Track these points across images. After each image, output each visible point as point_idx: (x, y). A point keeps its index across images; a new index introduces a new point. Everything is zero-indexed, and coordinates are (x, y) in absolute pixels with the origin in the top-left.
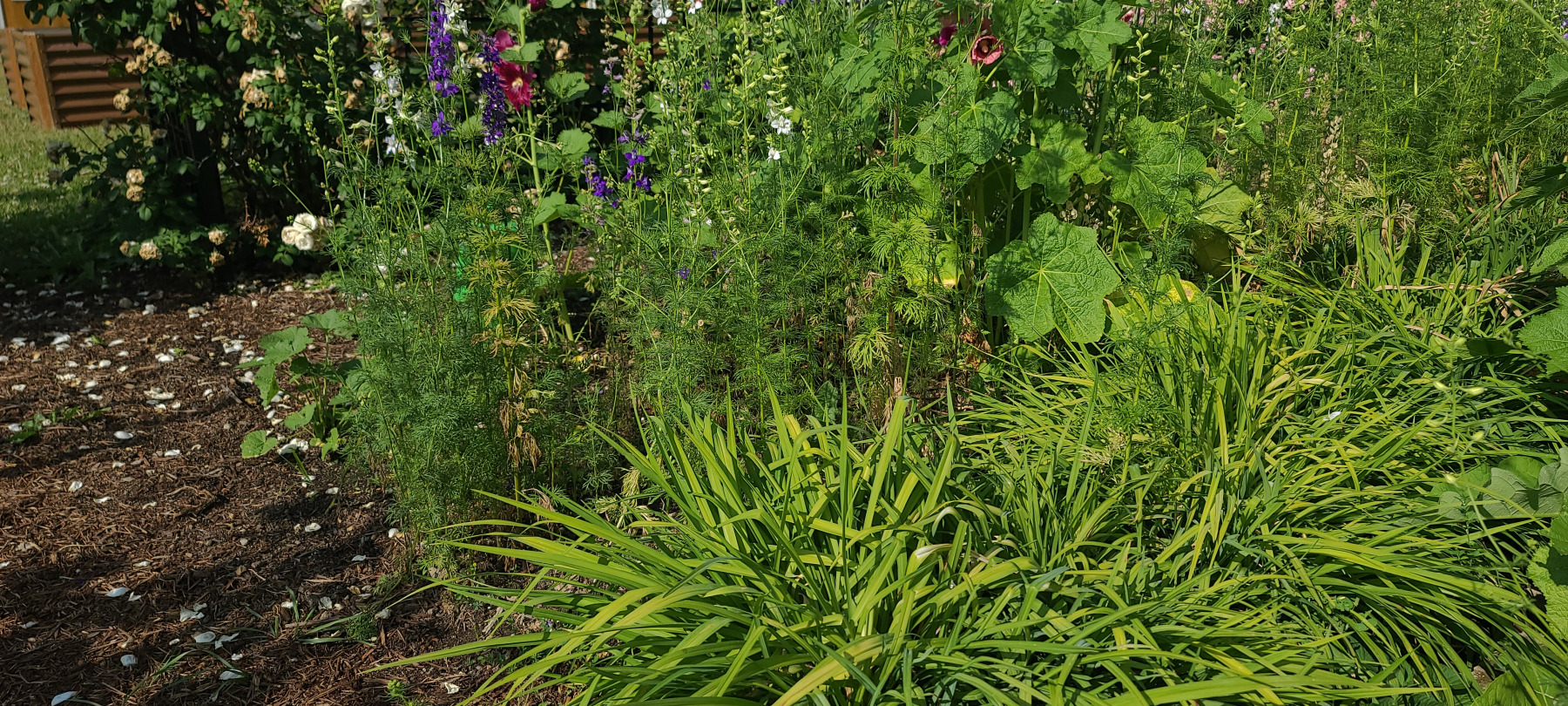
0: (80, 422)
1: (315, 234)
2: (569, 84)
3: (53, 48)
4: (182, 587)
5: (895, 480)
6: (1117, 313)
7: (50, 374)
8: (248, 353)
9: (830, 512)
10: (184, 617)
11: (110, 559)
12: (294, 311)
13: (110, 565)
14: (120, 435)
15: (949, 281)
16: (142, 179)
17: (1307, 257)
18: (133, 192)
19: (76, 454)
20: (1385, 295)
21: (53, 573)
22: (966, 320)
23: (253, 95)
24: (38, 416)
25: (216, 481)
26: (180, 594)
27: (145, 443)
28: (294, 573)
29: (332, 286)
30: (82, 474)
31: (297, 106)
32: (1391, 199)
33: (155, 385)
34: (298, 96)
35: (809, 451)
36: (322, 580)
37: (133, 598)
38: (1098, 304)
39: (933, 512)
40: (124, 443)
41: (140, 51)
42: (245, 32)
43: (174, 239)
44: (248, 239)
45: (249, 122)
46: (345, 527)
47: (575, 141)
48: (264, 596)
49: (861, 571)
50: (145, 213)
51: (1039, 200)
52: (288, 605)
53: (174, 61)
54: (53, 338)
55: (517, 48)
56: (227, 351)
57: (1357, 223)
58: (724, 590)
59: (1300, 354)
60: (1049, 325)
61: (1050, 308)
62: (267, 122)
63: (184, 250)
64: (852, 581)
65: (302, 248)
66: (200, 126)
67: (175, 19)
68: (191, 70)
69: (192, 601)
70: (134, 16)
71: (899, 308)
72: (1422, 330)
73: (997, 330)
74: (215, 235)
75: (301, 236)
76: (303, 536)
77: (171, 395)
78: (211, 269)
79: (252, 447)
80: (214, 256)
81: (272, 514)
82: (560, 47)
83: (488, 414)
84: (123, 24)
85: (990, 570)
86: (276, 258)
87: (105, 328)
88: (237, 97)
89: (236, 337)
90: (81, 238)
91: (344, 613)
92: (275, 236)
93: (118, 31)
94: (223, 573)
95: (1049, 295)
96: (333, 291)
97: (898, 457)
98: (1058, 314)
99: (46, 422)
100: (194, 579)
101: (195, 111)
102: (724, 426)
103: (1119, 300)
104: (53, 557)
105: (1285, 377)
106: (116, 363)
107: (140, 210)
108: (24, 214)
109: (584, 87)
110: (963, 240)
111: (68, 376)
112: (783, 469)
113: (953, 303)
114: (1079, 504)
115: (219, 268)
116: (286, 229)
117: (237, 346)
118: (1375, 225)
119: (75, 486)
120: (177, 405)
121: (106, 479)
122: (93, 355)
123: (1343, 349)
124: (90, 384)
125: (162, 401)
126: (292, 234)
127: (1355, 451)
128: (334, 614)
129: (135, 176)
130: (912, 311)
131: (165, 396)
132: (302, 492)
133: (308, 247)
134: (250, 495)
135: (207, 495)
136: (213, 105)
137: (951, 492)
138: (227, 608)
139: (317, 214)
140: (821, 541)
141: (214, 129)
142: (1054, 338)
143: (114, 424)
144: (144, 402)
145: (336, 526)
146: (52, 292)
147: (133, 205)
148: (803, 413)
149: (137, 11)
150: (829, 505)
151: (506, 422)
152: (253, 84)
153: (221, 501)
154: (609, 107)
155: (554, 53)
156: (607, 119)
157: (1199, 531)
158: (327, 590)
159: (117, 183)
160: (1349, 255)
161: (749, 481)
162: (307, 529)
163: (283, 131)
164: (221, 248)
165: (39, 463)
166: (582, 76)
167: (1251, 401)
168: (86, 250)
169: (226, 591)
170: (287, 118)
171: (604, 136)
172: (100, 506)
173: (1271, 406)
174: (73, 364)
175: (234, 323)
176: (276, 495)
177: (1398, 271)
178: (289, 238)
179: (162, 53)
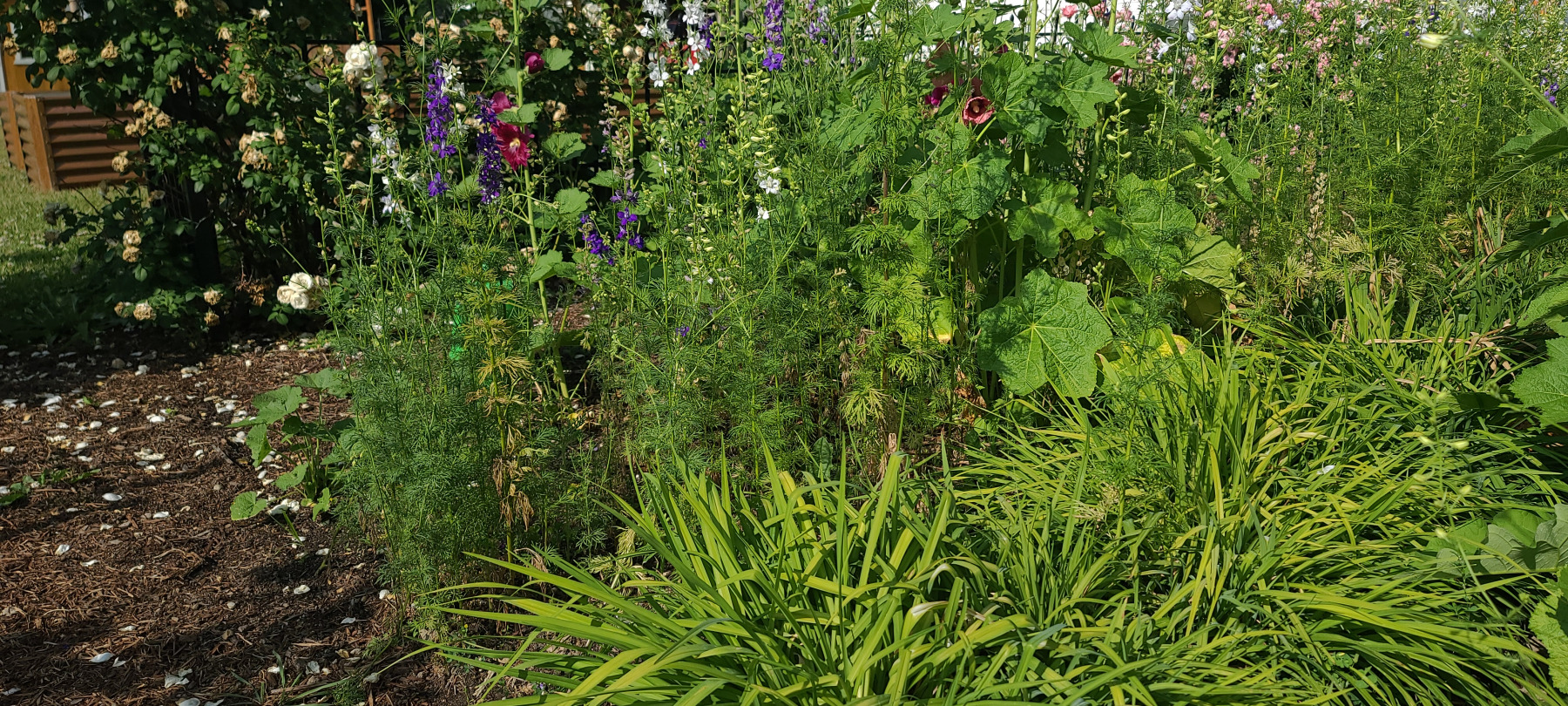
0: (68, 484)
1: (311, 293)
2: (567, 144)
3: (54, 111)
4: (170, 652)
5: (890, 536)
6: (1109, 368)
7: (40, 435)
8: (241, 413)
9: (825, 570)
10: (168, 683)
11: (95, 623)
12: (288, 370)
13: (95, 629)
14: (108, 497)
15: (945, 337)
16: (138, 240)
17: (1298, 311)
18: (129, 253)
19: (65, 517)
20: (1375, 349)
21: (36, 639)
22: (960, 376)
23: (251, 157)
24: (27, 479)
25: (204, 543)
26: (165, 660)
27: (137, 505)
28: (281, 638)
29: (327, 345)
30: (69, 537)
31: (296, 167)
32: (1378, 254)
33: (146, 446)
34: (297, 157)
35: (804, 508)
36: (310, 644)
37: (117, 663)
38: (1090, 358)
39: (928, 568)
40: (114, 505)
41: (140, 114)
42: (244, 96)
43: (169, 299)
44: (244, 298)
45: (247, 183)
46: (335, 589)
47: (573, 200)
48: (251, 661)
49: (856, 629)
50: (141, 274)
51: (1030, 255)
52: (275, 670)
53: (174, 124)
54: (44, 400)
55: (514, 109)
56: (219, 411)
57: (1344, 277)
58: (718, 651)
59: (1293, 407)
60: (1041, 379)
61: (1042, 363)
62: (265, 183)
63: (179, 311)
64: (849, 640)
65: (297, 307)
66: (198, 187)
67: (176, 83)
68: (191, 132)
69: (178, 666)
70: (135, 80)
71: (892, 366)
72: (1413, 383)
73: (991, 385)
74: (210, 295)
75: (297, 295)
76: (292, 598)
77: (161, 456)
78: (206, 329)
79: (242, 509)
80: (209, 316)
81: (263, 575)
82: (557, 108)
83: (481, 473)
84: (124, 88)
85: (987, 628)
86: (271, 317)
87: (97, 388)
88: (236, 158)
89: (229, 397)
90: (75, 299)
91: (333, 677)
92: (271, 295)
93: (118, 94)
94: (208, 637)
95: (1041, 350)
96: (328, 350)
97: (893, 513)
98: (1051, 368)
99: (35, 485)
100: (180, 644)
101: (194, 172)
102: (718, 482)
103: (1113, 356)
104: (38, 622)
105: (1277, 431)
106: (107, 424)
107: (136, 271)
108: (19, 275)
109: (581, 146)
110: (957, 296)
111: (58, 438)
112: (778, 526)
113: (947, 358)
114: (1075, 559)
115: (214, 327)
116: (282, 288)
117: (230, 406)
118: (1362, 279)
119: (62, 549)
120: (167, 466)
121: (93, 542)
122: (84, 416)
123: (1335, 403)
124: (80, 446)
125: (152, 462)
126: (288, 293)
127: (1350, 505)
128: (321, 679)
129: (131, 237)
130: (905, 367)
131: (155, 457)
132: (291, 553)
133: (303, 306)
134: (238, 557)
135: (196, 559)
136: (212, 168)
137: (946, 549)
138: (213, 673)
139: (312, 273)
140: (816, 598)
141: (212, 190)
142: (1047, 393)
143: (103, 485)
144: (134, 464)
145: (326, 588)
146: (45, 353)
147: (129, 266)
148: (797, 470)
149: (138, 74)
150: (824, 563)
151: (499, 481)
152: (252, 145)
153: (209, 564)
154: (605, 166)
155: (552, 114)
156: (603, 178)
157: (1195, 587)
158: (315, 654)
159: (113, 244)
160: (1337, 310)
161: (743, 540)
162: (296, 591)
163: (281, 192)
164: (216, 309)
165: (27, 527)
166: (579, 136)
167: (1245, 454)
168: (80, 311)
169: (212, 656)
170: (285, 179)
171: (601, 195)
172: (87, 570)
173: (1265, 459)
174: (63, 425)
175: (227, 383)
176: (265, 557)
177: (1386, 325)
178: (284, 297)
179: (162, 116)
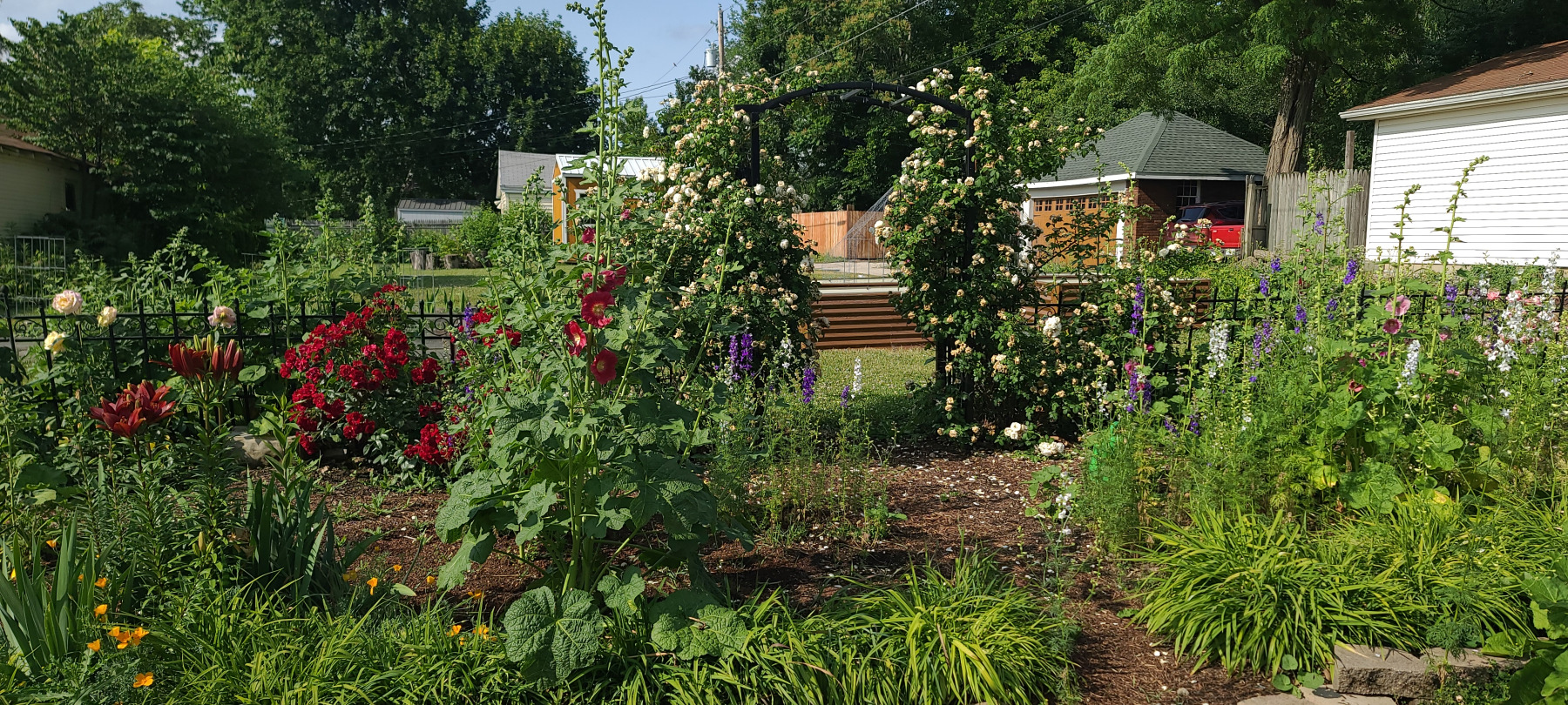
1: (1020, 432)
2: (1161, 381)
15: (1332, 484)
16: (953, 402)
18: (948, 407)
23: (998, 366)
41: (957, 346)
43: (960, 429)
44: (984, 432)
45: (996, 379)
47: (1161, 407)
50: (949, 416)
51: (1372, 450)
53: (970, 351)
62: (1003, 378)
63: (964, 435)
65: (1011, 438)
66: (975, 380)
67: (973, 333)
68: (976, 354)
70: (954, 330)
74: (975, 429)
75: (1013, 433)
77: (983, 493)
78: (972, 444)
80: (973, 438)
84: (948, 332)
86: (996, 441)
87: (934, 465)
88: (992, 366)
92: (999, 432)
93: (946, 336)
109: (1167, 383)
115: (975, 444)
116: (1006, 429)
117: (994, 478)
126: (1009, 432)
129: (950, 400)
133: (1014, 438)
139: (1022, 423)
141: (982, 381)
144: (975, 494)
147: (947, 413)
149: (955, 327)
152: (999, 359)
154: (1177, 394)
156: (1177, 399)
159: (940, 403)
163: (1008, 383)
164: (976, 435)
170: (1011, 377)
178: (1006, 433)
179: (967, 348)
